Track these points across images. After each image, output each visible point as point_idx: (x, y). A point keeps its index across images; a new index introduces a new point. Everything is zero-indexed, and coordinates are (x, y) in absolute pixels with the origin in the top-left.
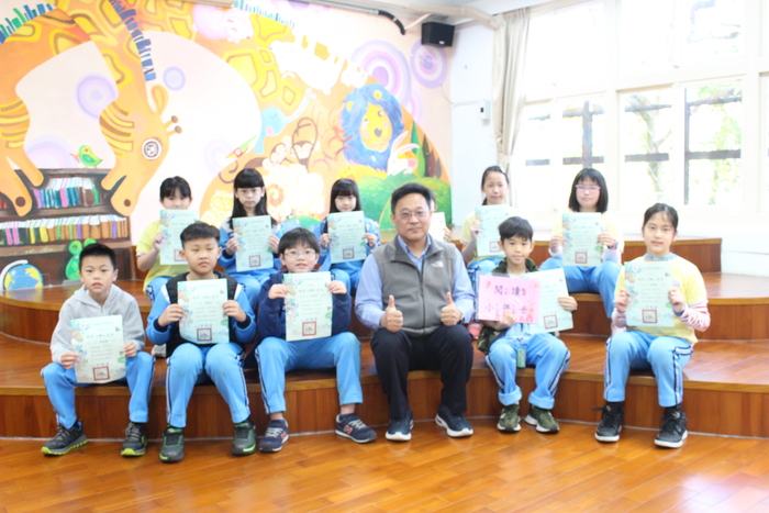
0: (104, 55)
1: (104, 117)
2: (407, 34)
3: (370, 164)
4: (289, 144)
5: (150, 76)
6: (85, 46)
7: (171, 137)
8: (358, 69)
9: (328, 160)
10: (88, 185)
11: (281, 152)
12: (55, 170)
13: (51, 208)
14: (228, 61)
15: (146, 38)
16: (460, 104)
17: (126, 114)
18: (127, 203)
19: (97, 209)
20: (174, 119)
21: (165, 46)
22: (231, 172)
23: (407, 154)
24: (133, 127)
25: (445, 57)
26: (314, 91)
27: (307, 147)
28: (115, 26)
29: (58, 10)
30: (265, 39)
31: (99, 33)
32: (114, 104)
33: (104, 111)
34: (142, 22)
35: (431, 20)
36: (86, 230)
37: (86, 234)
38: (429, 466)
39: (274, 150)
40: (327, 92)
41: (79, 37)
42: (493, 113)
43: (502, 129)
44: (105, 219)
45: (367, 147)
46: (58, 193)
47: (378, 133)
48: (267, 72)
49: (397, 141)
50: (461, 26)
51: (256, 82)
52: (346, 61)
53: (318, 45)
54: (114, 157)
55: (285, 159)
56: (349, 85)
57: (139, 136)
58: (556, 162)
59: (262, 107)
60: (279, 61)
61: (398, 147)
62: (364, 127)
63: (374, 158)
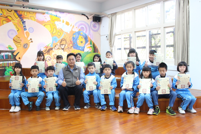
0: (14, 25)
1: (14, 39)
2: (89, 19)
3: (80, 49)
4: (59, 45)
5: (25, 29)
6: (10, 23)
7: (30, 43)
8: (77, 28)
9: (69, 49)
10: (10, 54)
11: (57, 47)
12: (2, 51)
13: (1, 59)
14: (44, 26)
15: (24, 21)
16: (102, 35)
17: (19, 38)
18: (19, 58)
19: (12, 60)
20: (31, 39)
21: (29, 23)
22: (45, 51)
23: (89, 47)
24: (21, 41)
26: (65, 32)
27: (64, 46)
28: (17, 18)
29: (3, 15)
30: (53, 21)
31: (13, 20)
32: (16, 36)
33: (14, 37)
34: (23, 17)
35: (95, 16)
37: (9, 65)
39: (55, 46)
40: (69, 33)
41: (8, 21)
42: (109, 37)
43: (110, 41)
44: (14, 62)
45: (79, 45)
46: (3, 56)
47: (82, 42)
48: (54, 28)
50: (102, 17)
51: (51, 31)
52: (74, 25)
53: (66, 22)
54: (16, 48)
55: (58, 48)
56: (74, 31)
57: (23, 43)
58: (123, 49)
59: (52, 36)
60: (57, 26)
61: (87, 45)
62: (78, 41)
63: (80, 48)
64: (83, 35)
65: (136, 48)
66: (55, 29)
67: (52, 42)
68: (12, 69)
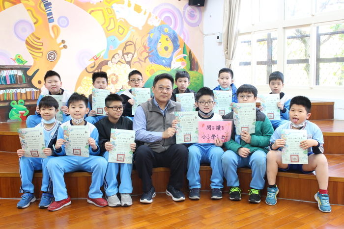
0: (28, 10)
1: (28, 40)
3: (162, 64)
4: (121, 54)
5: (51, 20)
6: (19, 5)
7: (61, 50)
8: (156, 17)
9: (140, 62)
10: (20, 73)
11: (117, 58)
12: (3, 66)
13: (1, 85)
14: (90, 13)
15: (49, 2)
16: (208, 35)
17: (39, 39)
18: (40, 82)
19: (25, 85)
20: (63, 42)
21: (58, 6)
22: (92, 67)
23: (181, 59)
24: (42, 45)
25: (201, 12)
26: (134, 28)
27: (130, 56)
30: (109, 3)
32: (33, 34)
33: (28, 37)
36: (19, 95)
37: (19, 97)
38: (169, 215)
39: (113, 57)
40: (141, 29)
42: (223, 39)
43: (227, 47)
44: (28, 90)
45: (161, 55)
46: (5, 77)
47: (166, 49)
48: (110, 19)
49: (176, 53)
51: (104, 24)
52: (150, 13)
53: (136, 5)
54: (33, 60)
55: (119, 61)
56: (151, 25)
57: (46, 50)
58: (254, 63)
59: (107, 36)
60: (116, 13)
61: (177, 55)
62: (159, 46)
63: (164, 61)
64: (168, 34)
65: (286, 62)
66: (112, 20)
67: (105, 48)
68: (24, 105)
